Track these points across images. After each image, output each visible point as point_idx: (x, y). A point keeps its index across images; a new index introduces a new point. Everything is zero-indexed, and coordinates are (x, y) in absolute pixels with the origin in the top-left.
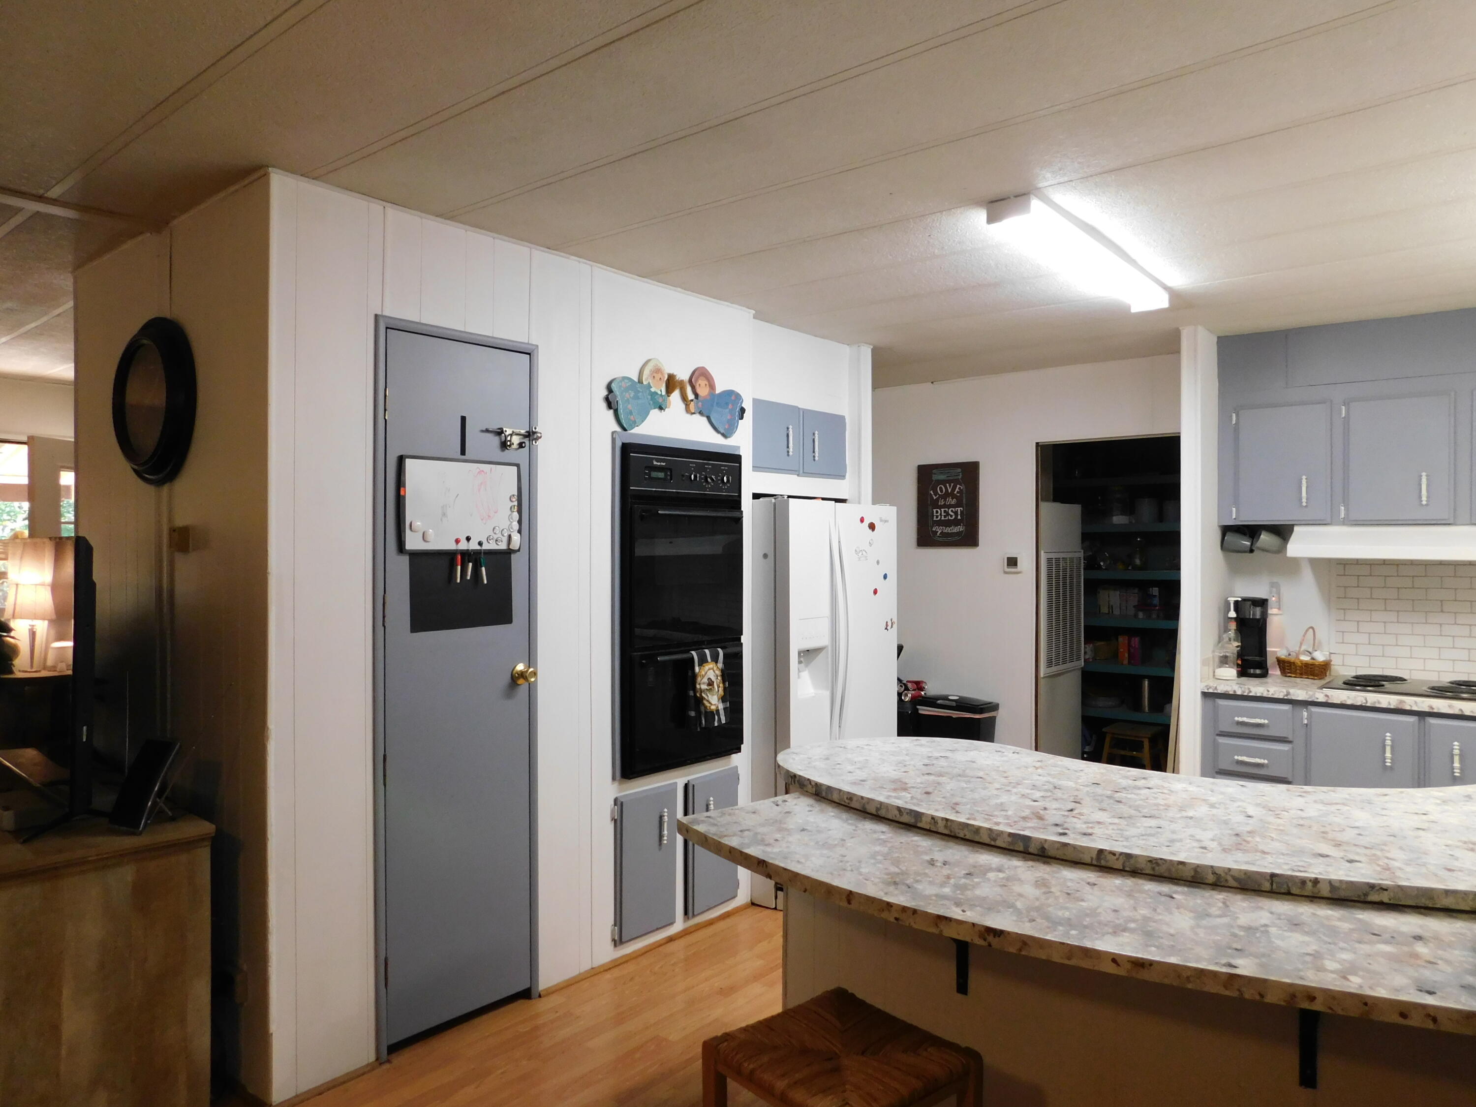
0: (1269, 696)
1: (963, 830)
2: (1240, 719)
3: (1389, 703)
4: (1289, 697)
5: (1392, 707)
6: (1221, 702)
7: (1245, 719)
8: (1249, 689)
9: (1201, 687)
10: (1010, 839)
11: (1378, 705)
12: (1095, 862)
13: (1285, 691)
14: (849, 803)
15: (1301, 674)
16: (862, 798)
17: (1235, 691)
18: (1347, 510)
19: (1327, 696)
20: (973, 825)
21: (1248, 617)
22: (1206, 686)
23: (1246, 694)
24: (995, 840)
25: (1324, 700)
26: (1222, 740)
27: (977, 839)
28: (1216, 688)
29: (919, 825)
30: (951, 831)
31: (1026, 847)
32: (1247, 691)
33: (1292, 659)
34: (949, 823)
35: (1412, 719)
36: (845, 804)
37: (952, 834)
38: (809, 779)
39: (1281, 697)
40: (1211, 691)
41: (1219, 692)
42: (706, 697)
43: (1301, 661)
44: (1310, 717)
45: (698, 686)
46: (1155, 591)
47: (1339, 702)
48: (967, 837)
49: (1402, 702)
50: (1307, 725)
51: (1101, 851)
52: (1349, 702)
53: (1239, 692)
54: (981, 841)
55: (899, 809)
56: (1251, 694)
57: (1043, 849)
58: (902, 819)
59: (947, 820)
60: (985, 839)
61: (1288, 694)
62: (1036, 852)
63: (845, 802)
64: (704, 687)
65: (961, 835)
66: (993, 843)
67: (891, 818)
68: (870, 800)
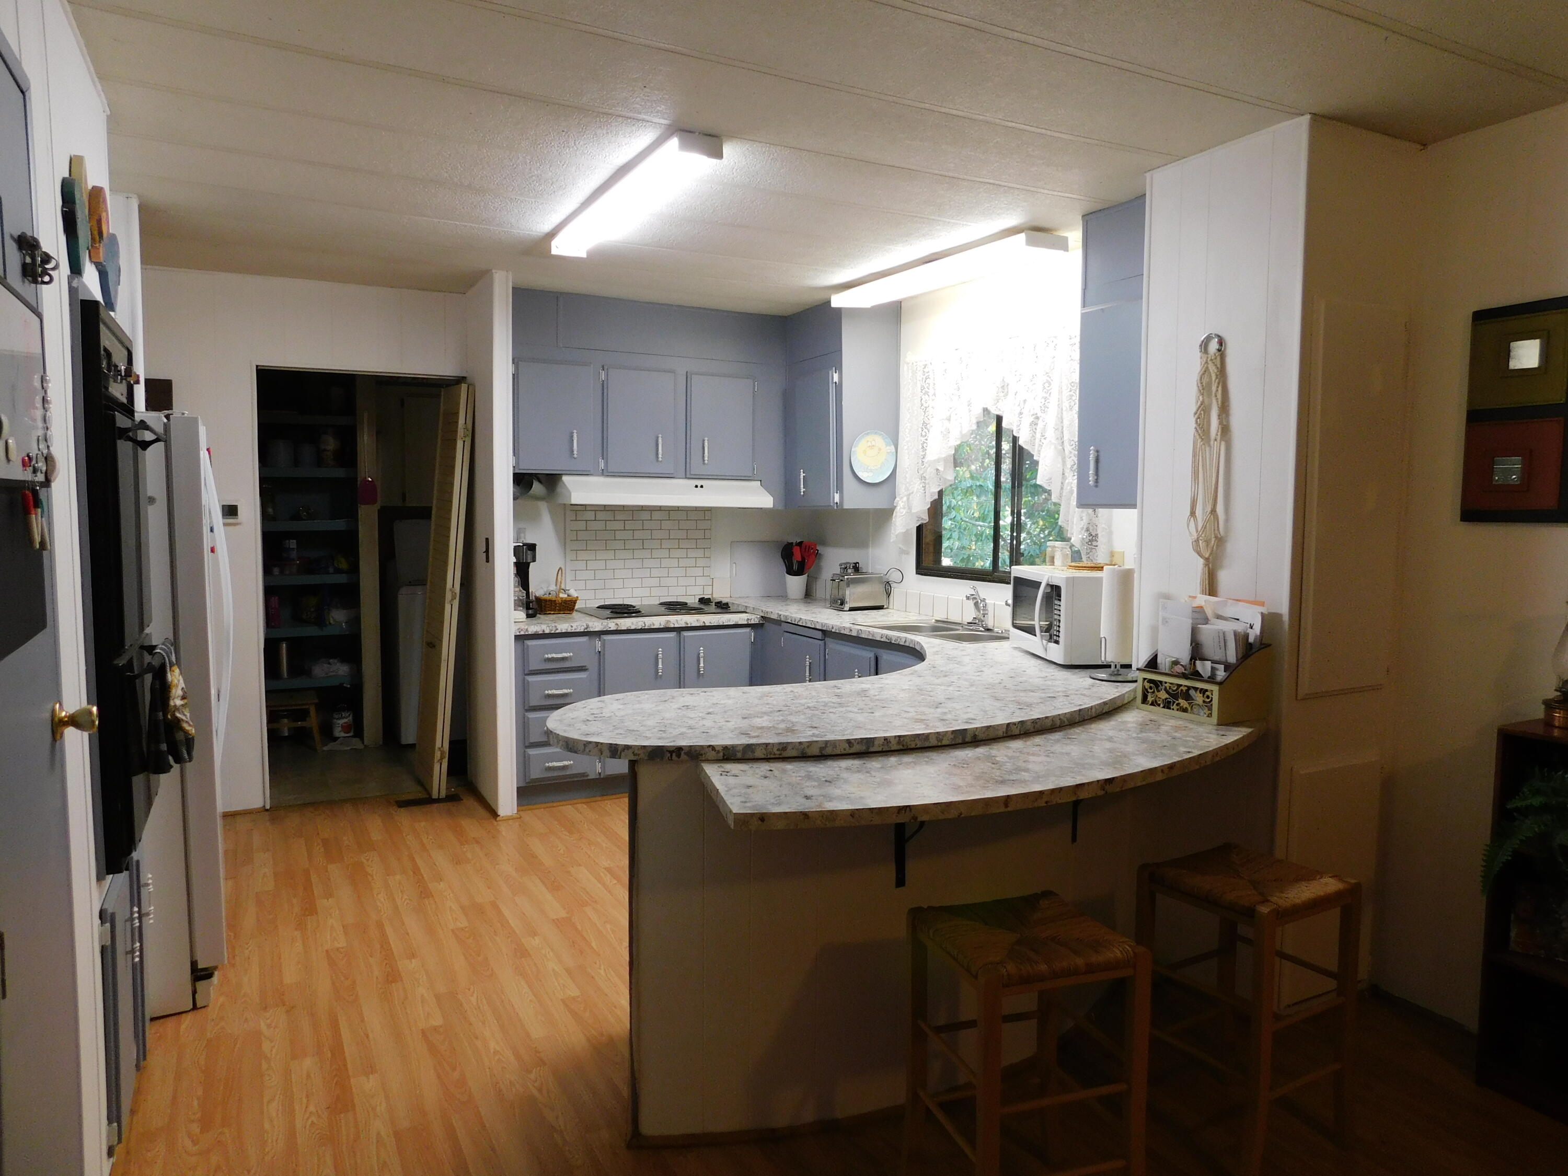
0: (573, 631)
1: (914, 741)
2: (550, 656)
3: (660, 625)
4: (588, 630)
5: (662, 627)
6: (530, 643)
7: (555, 656)
8: (556, 627)
9: (514, 630)
10: (952, 737)
11: (652, 627)
12: (1005, 735)
13: (585, 625)
14: (780, 754)
15: (560, 610)
16: (800, 743)
17: (544, 631)
18: (606, 464)
19: (617, 624)
20: (923, 734)
21: (521, 561)
22: (519, 629)
23: (553, 632)
24: (941, 740)
25: (615, 629)
26: (531, 679)
27: (927, 744)
28: (527, 630)
29: (872, 749)
30: (903, 746)
31: (964, 738)
32: (554, 629)
33: (552, 597)
34: (902, 739)
35: (672, 635)
36: (777, 756)
37: (905, 747)
38: (710, 746)
39: (582, 630)
40: (522, 633)
41: (530, 633)
42: (184, 718)
43: (562, 598)
44: (603, 646)
45: (172, 703)
46: (293, 544)
47: (626, 629)
48: (918, 746)
49: (668, 622)
50: (600, 652)
51: (1008, 724)
52: (633, 627)
53: (547, 631)
54: (930, 745)
55: (849, 742)
56: (557, 632)
57: (975, 736)
58: (852, 751)
59: (900, 736)
60: (933, 742)
61: (588, 627)
62: (970, 741)
63: (775, 754)
64: (179, 702)
65: (913, 746)
66: (940, 744)
67: (839, 753)
68: (810, 743)
